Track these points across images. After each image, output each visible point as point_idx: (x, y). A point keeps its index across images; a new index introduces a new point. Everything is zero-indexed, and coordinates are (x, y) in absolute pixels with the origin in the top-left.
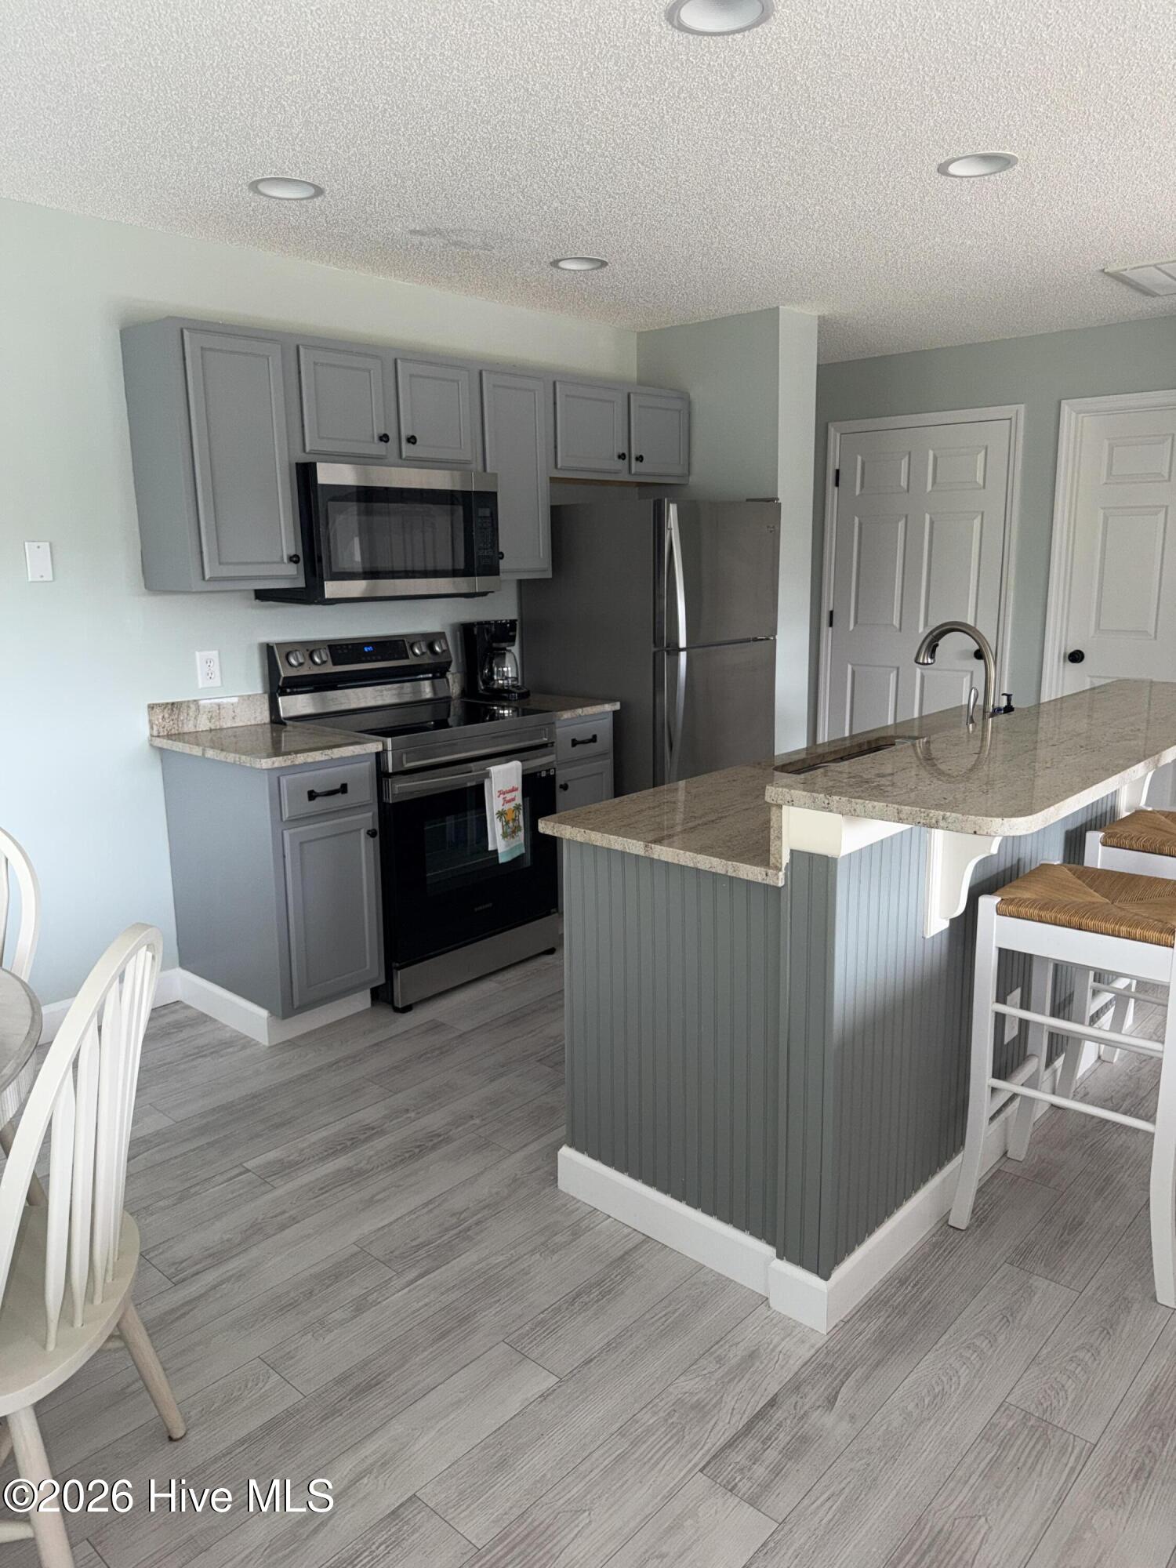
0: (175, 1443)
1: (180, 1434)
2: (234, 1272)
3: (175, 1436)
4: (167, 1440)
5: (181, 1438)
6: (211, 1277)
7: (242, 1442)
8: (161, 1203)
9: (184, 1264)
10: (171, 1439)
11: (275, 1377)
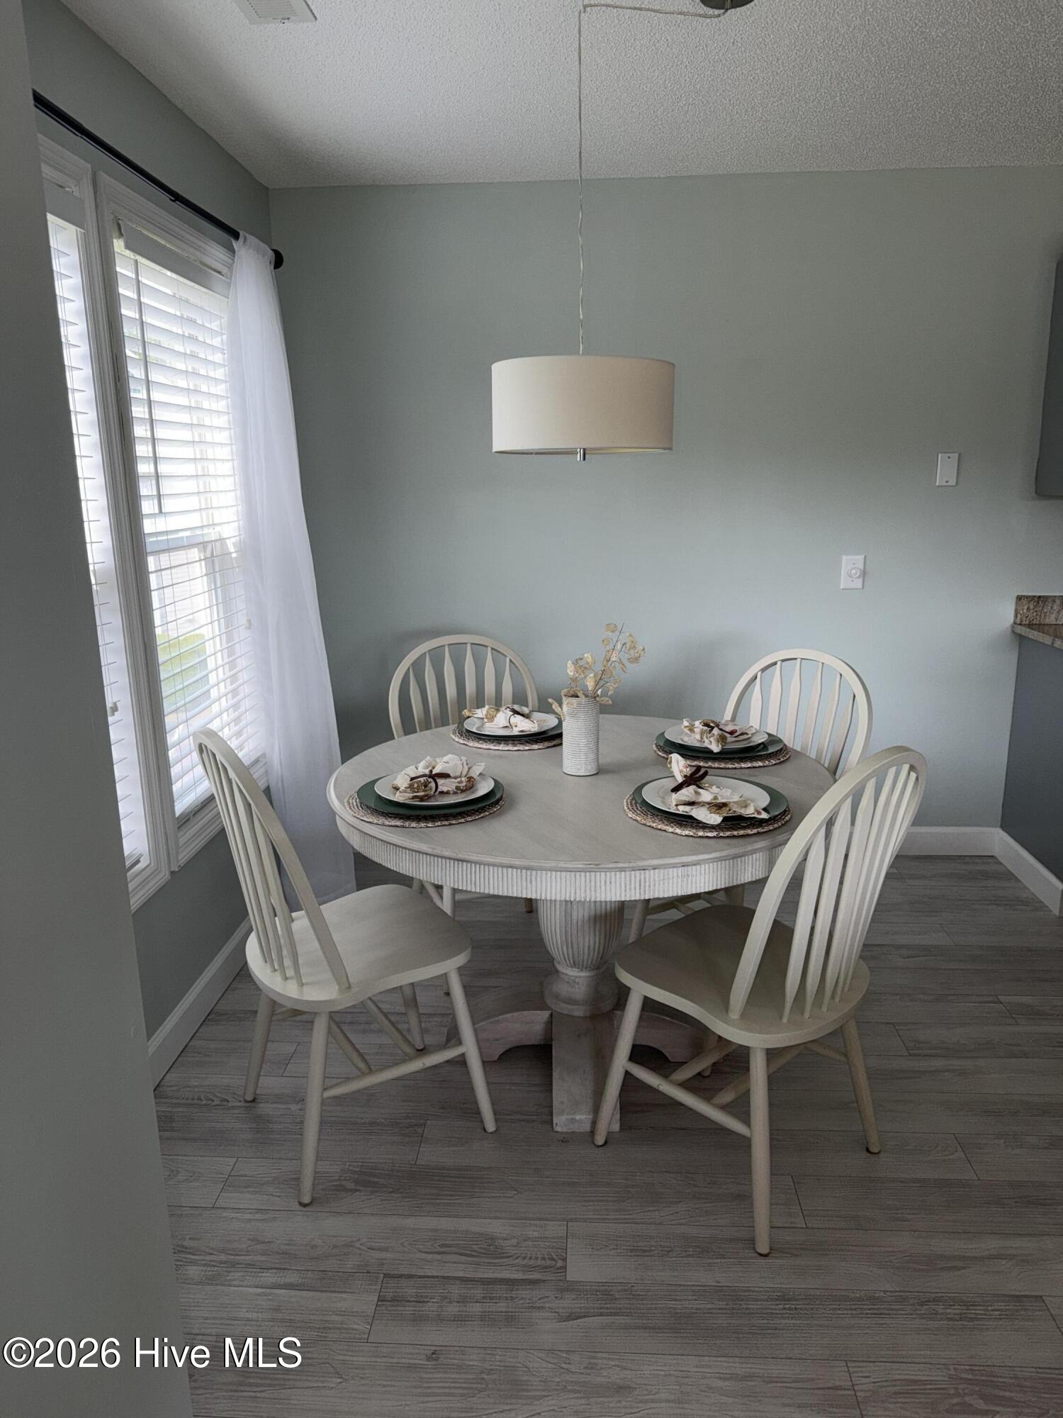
0: (869, 1155)
1: (876, 1150)
2: (959, 1068)
3: (871, 1150)
4: (865, 1149)
5: (875, 1153)
6: (938, 1063)
7: (919, 1181)
8: (921, 996)
9: (921, 1045)
10: (868, 1150)
11: (960, 1154)
